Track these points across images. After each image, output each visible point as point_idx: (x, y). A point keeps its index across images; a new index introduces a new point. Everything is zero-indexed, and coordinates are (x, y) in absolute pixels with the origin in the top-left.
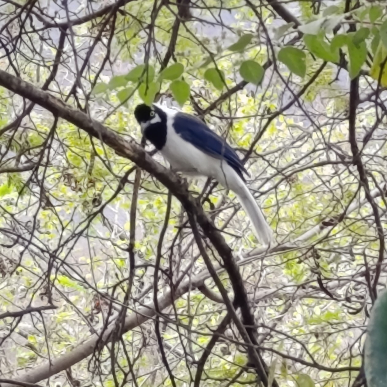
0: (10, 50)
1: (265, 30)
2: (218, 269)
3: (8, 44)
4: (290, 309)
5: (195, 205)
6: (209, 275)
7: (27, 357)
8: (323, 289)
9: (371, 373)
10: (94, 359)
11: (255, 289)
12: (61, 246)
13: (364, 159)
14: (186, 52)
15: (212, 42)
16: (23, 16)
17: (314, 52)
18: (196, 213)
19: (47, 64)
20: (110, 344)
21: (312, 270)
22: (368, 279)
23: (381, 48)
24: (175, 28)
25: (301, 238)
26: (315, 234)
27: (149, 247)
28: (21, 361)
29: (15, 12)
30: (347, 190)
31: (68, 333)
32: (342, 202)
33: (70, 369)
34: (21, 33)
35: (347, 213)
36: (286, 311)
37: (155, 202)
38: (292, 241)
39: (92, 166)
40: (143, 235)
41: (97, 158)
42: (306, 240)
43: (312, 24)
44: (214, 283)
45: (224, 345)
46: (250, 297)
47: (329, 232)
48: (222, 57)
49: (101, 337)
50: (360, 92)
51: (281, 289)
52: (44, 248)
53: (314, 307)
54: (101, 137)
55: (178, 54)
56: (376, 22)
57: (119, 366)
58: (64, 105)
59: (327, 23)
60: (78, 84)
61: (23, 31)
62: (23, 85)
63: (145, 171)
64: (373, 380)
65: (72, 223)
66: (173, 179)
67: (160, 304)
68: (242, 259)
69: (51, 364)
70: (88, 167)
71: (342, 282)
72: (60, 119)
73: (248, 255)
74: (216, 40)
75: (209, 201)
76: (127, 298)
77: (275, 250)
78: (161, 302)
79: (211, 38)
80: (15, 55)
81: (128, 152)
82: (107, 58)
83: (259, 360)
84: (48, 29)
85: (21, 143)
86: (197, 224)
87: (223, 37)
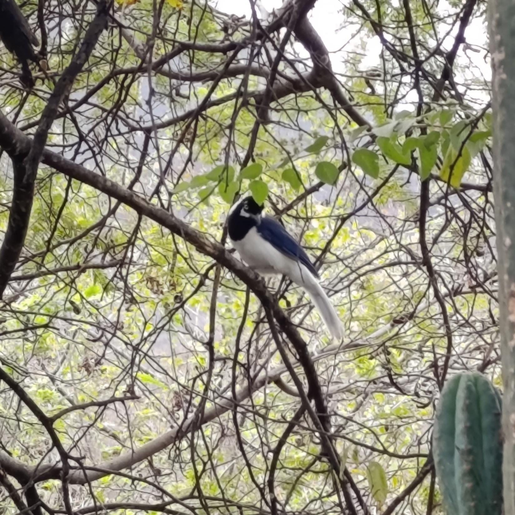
0: (97, 152)
1: (340, 132)
2: (294, 364)
3: (94, 146)
4: (361, 408)
5: (272, 301)
6: (286, 369)
7: (111, 452)
8: (393, 384)
9: (439, 455)
10: (175, 447)
11: (329, 383)
12: (144, 340)
13: (433, 260)
14: (265, 153)
15: (290, 143)
16: (109, 119)
17: (387, 154)
18: (273, 308)
19: (132, 166)
20: (189, 435)
21: (383, 366)
22: (436, 374)
23: (451, 151)
24: (255, 133)
25: (373, 335)
26: (386, 332)
27: (227, 348)
28: (105, 455)
29: (101, 116)
30: (418, 291)
31: (150, 429)
32: (413, 302)
33: (151, 458)
34: (106, 136)
35: (417, 311)
36: (357, 409)
37: (234, 305)
38: (365, 338)
39: (174, 265)
40: (221, 337)
41: (178, 256)
42: (377, 338)
43: (385, 127)
44: (290, 377)
45: (298, 437)
46: (324, 389)
47: (400, 329)
48: (299, 158)
49: (181, 427)
50: (430, 196)
51: (353, 384)
52: (129, 342)
53: (383, 406)
54: (183, 235)
55: (257, 155)
56: (446, 126)
57: (198, 456)
58: (148, 204)
59: (399, 126)
60: (161, 183)
61: (109, 134)
62: (109, 184)
63: (225, 268)
64: (440, 462)
65: (154, 317)
66: (251, 275)
67: (239, 397)
68: (316, 355)
69: (133, 452)
70: (170, 266)
71: (411, 378)
72: (144, 217)
73: (322, 351)
74: (293, 142)
75: (285, 298)
76: (206, 390)
77: (348, 346)
78: (239, 394)
79: (288, 140)
80: (102, 157)
81: (208, 249)
82: (189, 160)
83: (332, 450)
84: (133, 132)
85: (106, 242)
86: (275, 320)
87: (300, 139)
